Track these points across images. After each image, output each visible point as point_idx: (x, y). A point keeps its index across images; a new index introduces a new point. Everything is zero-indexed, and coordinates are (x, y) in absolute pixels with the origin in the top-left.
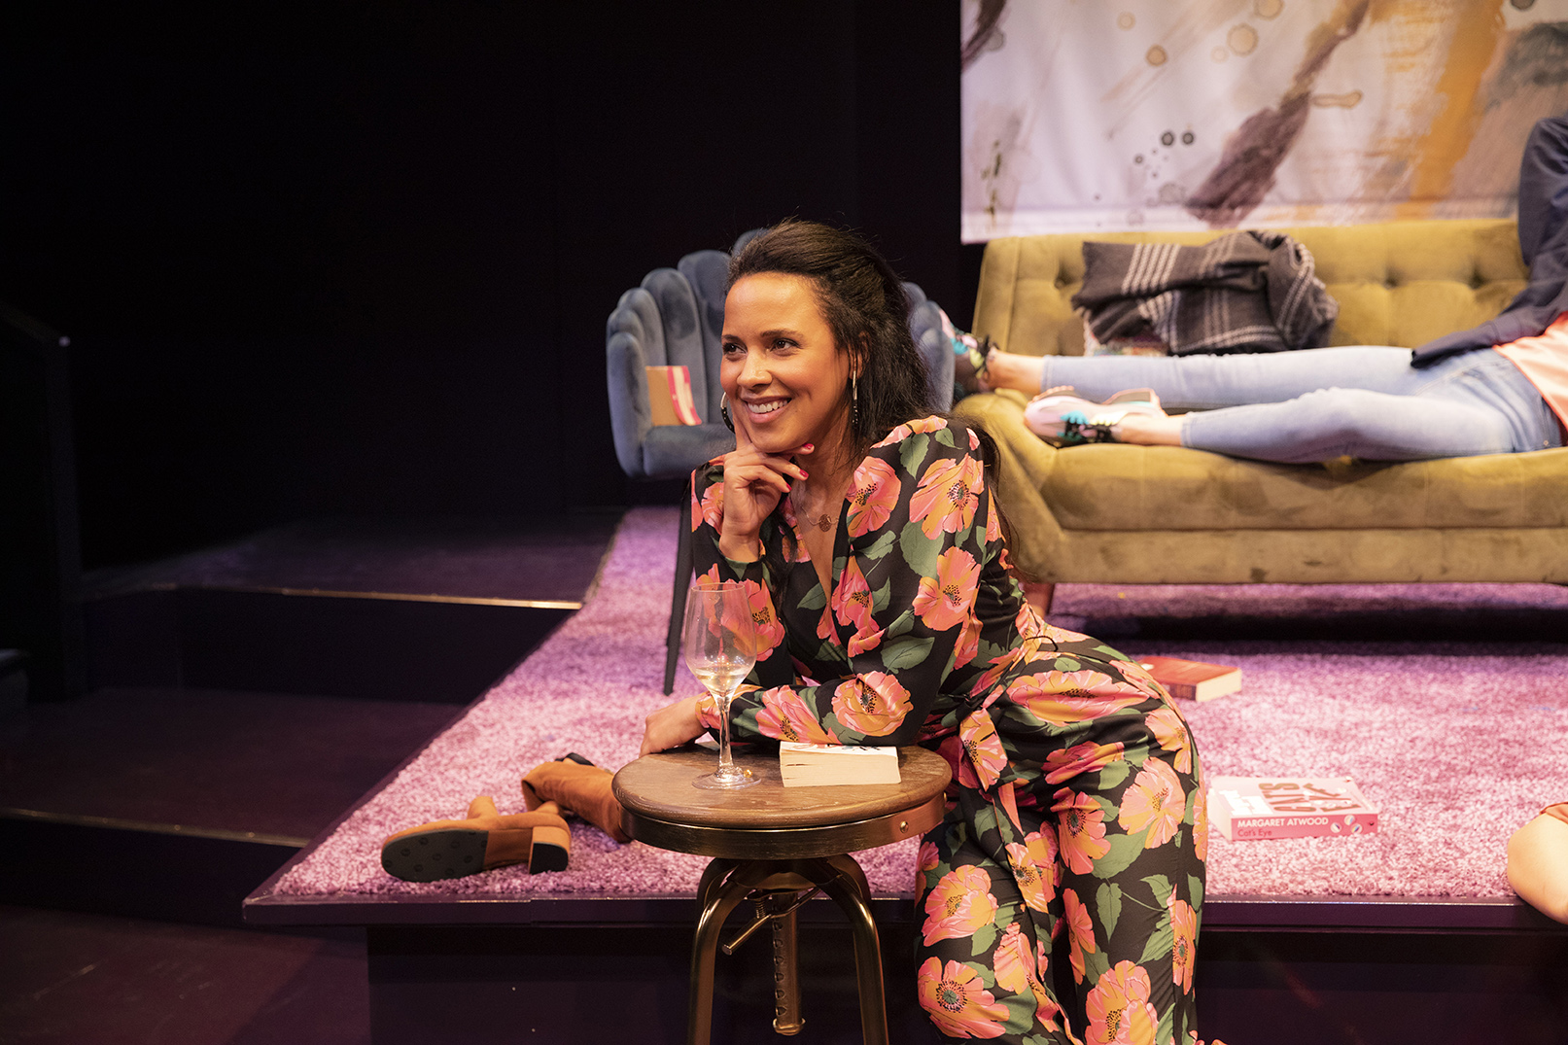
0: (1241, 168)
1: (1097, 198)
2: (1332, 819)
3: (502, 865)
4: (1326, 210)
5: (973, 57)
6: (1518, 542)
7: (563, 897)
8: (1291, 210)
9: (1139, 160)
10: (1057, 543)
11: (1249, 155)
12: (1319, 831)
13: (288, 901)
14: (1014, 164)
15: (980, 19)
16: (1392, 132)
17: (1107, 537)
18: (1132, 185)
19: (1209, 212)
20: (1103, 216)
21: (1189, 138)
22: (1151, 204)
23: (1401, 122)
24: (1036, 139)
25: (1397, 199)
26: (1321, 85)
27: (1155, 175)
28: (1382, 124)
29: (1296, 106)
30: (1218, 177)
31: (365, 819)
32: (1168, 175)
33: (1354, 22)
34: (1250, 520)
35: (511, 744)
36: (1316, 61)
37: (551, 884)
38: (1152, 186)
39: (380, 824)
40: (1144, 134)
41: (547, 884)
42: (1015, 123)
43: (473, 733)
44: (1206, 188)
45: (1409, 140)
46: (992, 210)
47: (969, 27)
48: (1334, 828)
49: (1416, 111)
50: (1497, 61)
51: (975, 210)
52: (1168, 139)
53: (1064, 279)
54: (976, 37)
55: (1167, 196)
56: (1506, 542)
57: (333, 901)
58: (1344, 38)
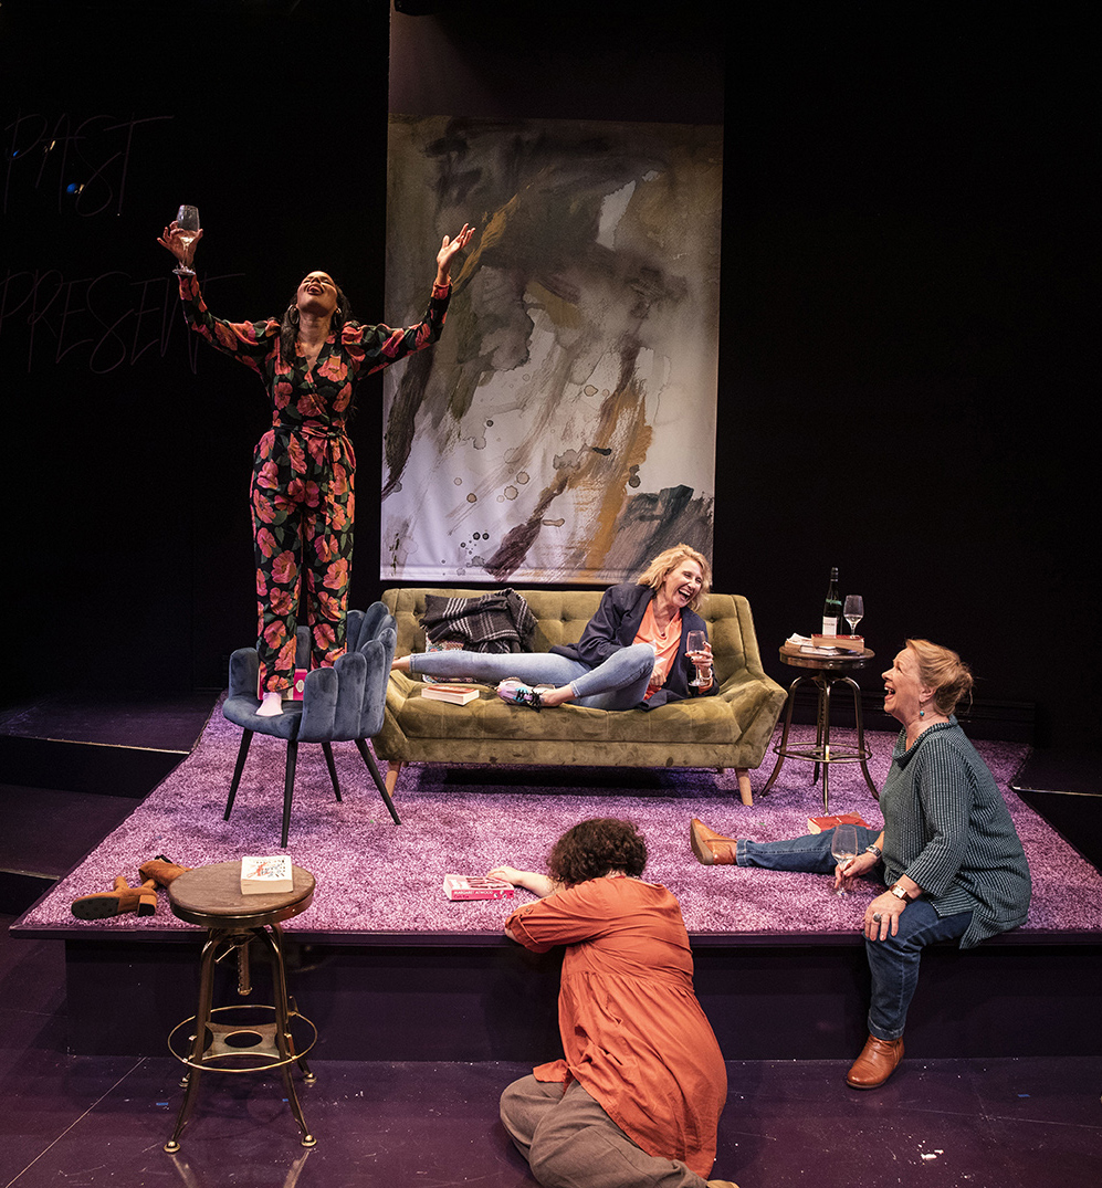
0: (510, 551)
1: (443, 562)
2: (495, 892)
3: (126, 912)
4: (549, 572)
5: (387, 494)
6: (605, 748)
7: (151, 929)
8: (533, 572)
9: (463, 545)
10: (403, 743)
11: (514, 545)
12: (489, 898)
13: (29, 928)
14: (405, 544)
15: (390, 477)
16: (577, 539)
17: (426, 741)
18: (460, 557)
19: (495, 571)
20: (446, 570)
21: (486, 536)
22: (468, 566)
23: (581, 534)
24: (415, 532)
25: (580, 569)
26: (546, 516)
27: (470, 552)
28: (573, 534)
29: (535, 524)
30: (498, 555)
31: (68, 884)
32: (476, 553)
33: (561, 488)
34: (490, 735)
35: (141, 840)
36: (544, 505)
37: (147, 923)
38: (469, 557)
39: (75, 886)
40: (466, 533)
41: (145, 922)
42: (406, 525)
43: (125, 833)
44: (493, 559)
45: (585, 542)
46: (394, 565)
47: (385, 482)
48: (495, 896)
49: (588, 529)
50: (624, 509)
51: (385, 565)
52: (476, 536)
53: (417, 611)
54: (388, 485)
55: (476, 562)
56: (601, 748)
57: (49, 928)
58: (556, 495)
